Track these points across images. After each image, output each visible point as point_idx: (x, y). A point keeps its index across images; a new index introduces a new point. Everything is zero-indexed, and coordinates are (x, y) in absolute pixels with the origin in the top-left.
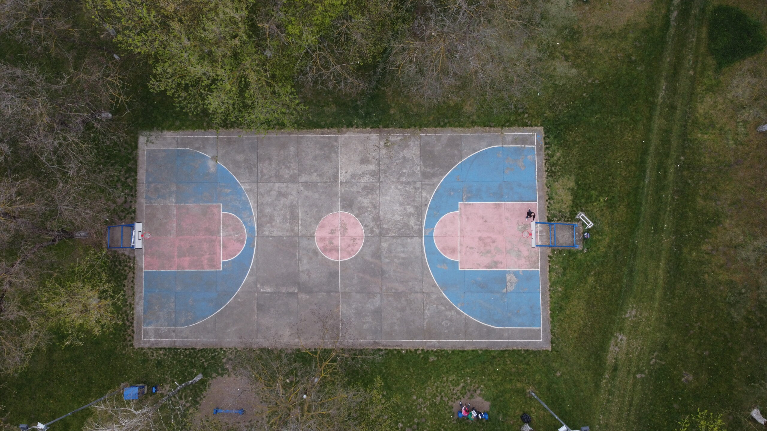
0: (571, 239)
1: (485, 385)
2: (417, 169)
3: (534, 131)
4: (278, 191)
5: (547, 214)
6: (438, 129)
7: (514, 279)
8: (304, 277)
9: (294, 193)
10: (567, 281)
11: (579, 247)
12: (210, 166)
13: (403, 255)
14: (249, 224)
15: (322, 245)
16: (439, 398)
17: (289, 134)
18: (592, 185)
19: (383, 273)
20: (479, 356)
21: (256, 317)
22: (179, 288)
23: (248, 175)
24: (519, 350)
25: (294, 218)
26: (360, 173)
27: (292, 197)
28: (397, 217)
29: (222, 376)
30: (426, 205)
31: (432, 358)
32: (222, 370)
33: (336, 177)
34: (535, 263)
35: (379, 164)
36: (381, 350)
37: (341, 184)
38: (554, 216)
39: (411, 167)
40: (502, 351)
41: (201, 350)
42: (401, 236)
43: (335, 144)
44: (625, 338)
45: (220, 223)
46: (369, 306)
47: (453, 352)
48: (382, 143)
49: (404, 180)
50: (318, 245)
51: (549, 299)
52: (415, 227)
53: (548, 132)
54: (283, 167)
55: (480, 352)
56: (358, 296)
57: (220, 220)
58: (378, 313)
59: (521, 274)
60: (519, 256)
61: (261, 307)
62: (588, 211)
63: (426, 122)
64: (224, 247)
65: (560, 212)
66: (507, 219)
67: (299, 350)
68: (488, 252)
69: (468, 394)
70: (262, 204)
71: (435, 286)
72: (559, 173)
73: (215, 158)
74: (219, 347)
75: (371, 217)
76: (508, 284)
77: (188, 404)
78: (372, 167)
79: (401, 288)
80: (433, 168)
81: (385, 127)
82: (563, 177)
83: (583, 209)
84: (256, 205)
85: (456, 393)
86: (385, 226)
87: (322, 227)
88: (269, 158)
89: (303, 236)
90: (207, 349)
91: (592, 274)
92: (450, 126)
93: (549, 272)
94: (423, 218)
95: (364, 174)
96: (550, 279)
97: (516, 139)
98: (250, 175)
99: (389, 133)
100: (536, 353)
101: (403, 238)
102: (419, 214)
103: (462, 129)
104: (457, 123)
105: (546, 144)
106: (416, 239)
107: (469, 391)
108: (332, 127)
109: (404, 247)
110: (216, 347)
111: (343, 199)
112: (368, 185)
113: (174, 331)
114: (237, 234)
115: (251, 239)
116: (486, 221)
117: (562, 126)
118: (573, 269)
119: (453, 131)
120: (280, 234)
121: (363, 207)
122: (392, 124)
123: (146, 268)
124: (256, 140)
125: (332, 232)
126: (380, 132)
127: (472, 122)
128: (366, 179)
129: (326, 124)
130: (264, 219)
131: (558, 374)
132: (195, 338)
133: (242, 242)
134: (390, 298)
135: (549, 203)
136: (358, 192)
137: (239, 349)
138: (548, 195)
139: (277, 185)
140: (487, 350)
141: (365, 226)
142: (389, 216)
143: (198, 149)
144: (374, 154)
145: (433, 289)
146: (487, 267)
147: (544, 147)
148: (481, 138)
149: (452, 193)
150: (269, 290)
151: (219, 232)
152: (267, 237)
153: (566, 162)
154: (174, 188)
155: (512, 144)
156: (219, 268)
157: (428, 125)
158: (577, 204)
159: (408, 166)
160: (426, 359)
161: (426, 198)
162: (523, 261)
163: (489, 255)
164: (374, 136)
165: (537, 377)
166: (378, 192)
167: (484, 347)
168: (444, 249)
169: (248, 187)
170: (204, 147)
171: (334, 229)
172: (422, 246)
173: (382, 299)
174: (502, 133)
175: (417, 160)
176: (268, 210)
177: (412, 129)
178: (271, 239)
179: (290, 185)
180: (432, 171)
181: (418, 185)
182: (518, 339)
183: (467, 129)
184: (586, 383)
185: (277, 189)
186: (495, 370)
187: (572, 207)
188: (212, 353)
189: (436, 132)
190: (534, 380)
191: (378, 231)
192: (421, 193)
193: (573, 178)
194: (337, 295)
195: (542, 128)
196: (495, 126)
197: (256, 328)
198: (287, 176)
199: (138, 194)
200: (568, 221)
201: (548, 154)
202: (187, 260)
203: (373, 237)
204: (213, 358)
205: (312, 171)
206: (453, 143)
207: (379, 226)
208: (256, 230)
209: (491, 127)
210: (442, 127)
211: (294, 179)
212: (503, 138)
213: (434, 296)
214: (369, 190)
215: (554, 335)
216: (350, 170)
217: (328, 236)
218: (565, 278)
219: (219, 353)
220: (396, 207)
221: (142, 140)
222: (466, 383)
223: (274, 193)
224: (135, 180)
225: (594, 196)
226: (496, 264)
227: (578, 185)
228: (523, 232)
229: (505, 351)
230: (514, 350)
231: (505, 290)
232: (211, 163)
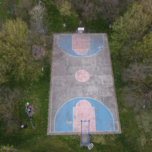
0: (84, 142)
1: (37, 115)
2: (103, 96)
3: (120, 130)
5: (92, 134)
6: (117, 101)
7: (70, 124)
8: (71, 68)
9: (94, 65)
10: (70, 141)
11: (81, 145)
13: (77, 92)
14: (85, 56)
15: (80, 72)
16: (34, 102)
17: (110, 64)
18: (103, 150)
19: (72, 87)
20: (46, 113)
22: (68, 42)
24: (47, 125)
25: (87, 65)
28: (88, 90)
29: (45, 50)
30: (93, 98)
31: (46, 100)
32: (47, 50)
33: (99, 75)
34: (76, 130)
35: (104, 85)
36: (50, 86)
37: (97, 76)
38: (92, 137)
39: (104, 94)
40: (47, 120)
41: (52, 46)
42: (83, 91)
43: (109, 74)
46: (62, 83)
47: (48, 105)
48: (110, 86)
49: (100, 92)
50: (80, 71)
51: (64, 135)
52: (86, 95)
53: (120, 135)
54: (101, 63)
55: (47, 113)
56: (65, 81)
57: (86, 49)
58: (60, 85)
59: (72, 126)
62: (94, 149)
63: (118, 98)
64: (78, 51)
65: (93, 139)
68: (79, 116)
69: (35, 110)
71: (68, 100)
72: (106, 139)
73: (102, 48)
75: (88, 83)
76: (69, 122)
78: (103, 84)
79: (67, 91)
80: (104, 100)
83: (95, 147)
84: (90, 57)
85: (35, 106)
86: (86, 87)
87: (85, 72)
88: (103, 60)
89: (82, 67)
91: (72, 150)
92: (118, 105)
93: (73, 135)
94: (89, 97)
95: (101, 82)
96: (70, 135)
97: (116, 124)
98: (98, 55)
99: (114, 88)
100: (46, 131)
102: (90, 96)
103: (118, 108)
105: (116, 134)
106: (82, 95)
107: (36, 110)
108: (113, 74)
109: (80, 92)
111: (93, 77)
112: (98, 83)
114: (82, 53)
115: (81, 56)
116: (89, 115)
117: (123, 140)
118: (74, 143)
119: (116, 106)
120: (82, 62)
121: (91, 82)
123: (73, 36)
124: (108, 57)
125: (83, 74)
126: (113, 86)
127: (120, 111)
128: (99, 82)
129: (114, 72)
130: (86, 59)
131: (39, 138)
132: (55, 45)
133: (80, 54)
134: (64, 88)
135: (96, 135)
136: (95, 80)
137: (52, 54)
138: (99, 135)
139: (96, 61)
140: (48, 115)
141: (85, 82)
142: (89, 88)
143: (104, 45)
144: (107, 84)
145: (67, 100)
147: (115, 133)
148: (115, 114)
150: (67, 60)
151: (82, 49)
152: (81, 59)
153: (110, 141)
154: (93, 40)
155: (115, 123)
156: (73, 49)
158: (96, 145)
160: (46, 98)
161: (95, 98)
162: (76, 126)
163: (78, 116)
164: (112, 84)
165: (38, 131)
166: (96, 85)
167: (49, 114)
168: (79, 103)
169: (95, 55)
172: (80, 97)
173: (64, 86)
174: (118, 120)
175: (106, 96)
176: (89, 59)
177: (116, 94)
179: (96, 64)
180: (103, 100)
182: (51, 125)
183: (118, 110)
186: (41, 118)
187: (95, 143)
188: (51, 48)
189: (116, 101)
191: (84, 85)
192: (96, 96)
193: (105, 144)
194: (66, 75)
195: (121, 133)
196: (120, 118)
198: (98, 63)
199: (91, 34)
200: (90, 141)
201: (112, 135)
202: (75, 43)
203: (82, 84)
205: (100, 69)
206: (113, 106)
207: (86, 85)
208: (83, 57)
210: (118, 103)
211: (98, 65)
212: (116, 121)
213: (65, 100)
214: (96, 83)
215: (52, 136)
216: (101, 78)
217: (82, 73)
218: (71, 140)
219: (51, 50)
220: (92, 90)
221: (105, 34)
222: (38, 109)
223: (93, 61)
224: (95, 33)
226: (75, 118)
227: (102, 146)
228: (86, 127)
229: (47, 121)
230: (47, 123)
231: (67, 121)
232: (100, 47)
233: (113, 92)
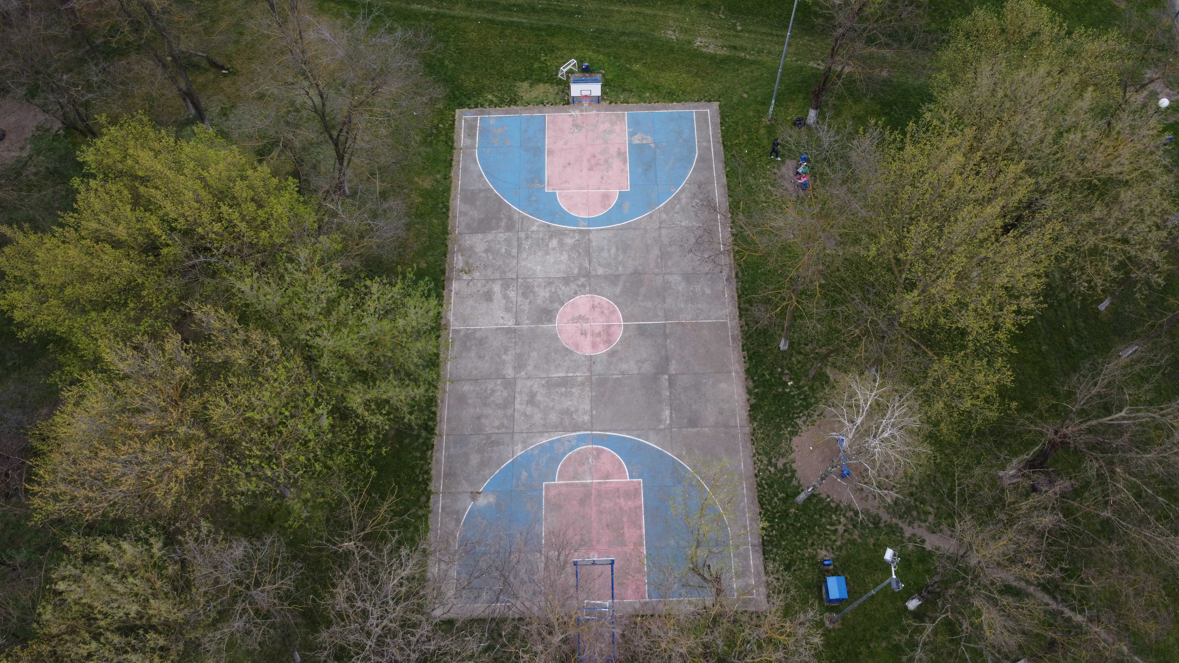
0: (592, 83)
2: (502, 236)
3: (460, 118)
4: (527, 404)
5: (561, 105)
6: (450, 214)
7: (638, 136)
8: (647, 368)
9: (529, 383)
10: (638, 88)
11: (599, 77)
12: (486, 502)
13: (613, 251)
14: (574, 442)
15: (602, 346)
17: (444, 392)
18: (528, 67)
19: (636, 273)
20: (732, 170)
21: (706, 429)
22: (672, 542)
23: (501, 447)
24: (722, 131)
25: (564, 382)
26: (504, 301)
27: (536, 386)
28: (564, 257)
29: (795, 471)
30: (549, 226)
31: (741, 218)
32: (787, 472)
33: (508, 331)
34: (618, 116)
35: (494, 280)
36: (737, 273)
37: (519, 324)
38: (563, 99)
39: (499, 243)
40: (724, 148)
41: (762, 505)
42: (588, 252)
43: (462, 333)
44: (699, 39)
45: (572, 484)
46: (681, 287)
47: (730, 196)
48: (465, 277)
49: (514, 251)
50: (603, 350)
51: (660, 104)
52: (577, 238)
53: (462, 105)
54: (492, 399)
55: (728, 169)
56: (669, 301)
57: (567, 485)
58: (688, 278)
59: (631, 130)
60: (610, 132)
61: (693, 423)
62: (558, 67)
63: (441, 228)
64: (607, 477)
65: (557, 94)
66: (566, 143)
67: (747, 371)
68: (606, 161)
69: (779, 180)
70: (544, 425)
71: (651, 216)
72: (513, 95)
73: (475, 495)
74: (755, 479)
75: (563, 288)
76: (644, 142)
77: (842, 519)
78: (497, 288)
79: (656, 251)
80: (501, 219)
81: (444, 274)
82: (517, 92)
83: (553, 72)
84: (546, 434)
86: (576, 271)
87: (577, 346)
88: (479, 418)
89: (590, 370)
90: (758, 496)
91: (629, 66)
92: (448, 202)
93: (628, 103)
94: (566, 229)
95: (505, 297)
96: (637, 103)
97: (469, 135)
98: (503, 444)
99: (452, 270)
100: (723, 116)
101: (591, 250)
102: (561, 233)
103: (453, 189)
104: (445, 195)
105: (476, 107)
106: (592, 236)
107: (775, 180)
108: (440, 336)
109: (603, 249)
110: (755, 483)
111: (540, 320)
112: (520, 292)
113: (737, 547)
114: (588, 459)
115: (595, 440)
116: (569, 164)
117: (457, 93)
118: (624, 82)
119: (455, 198)
120: (587, 401)
121: (550, 297)
122: (440, 265)
123: (643, 597)
124: (451, 437)
125: (584, 333)
126: (450, 280)
127: (445, 179)
128: (512, 294)
129: (434, 345)
130: (567, 422)
131: (745, 96)
132: (744, 515)
133: (600, 452)
134: (670, 264)
135: (548, 103)
136: (530, 303)
137: (754, 451)
138: (537, 105)
139: (517, 406)
140: (725, 162)
141: (576, 294)
142: (563, 267)
143: (458, 521)
144: (479, 285)
145: (654, 217)
146: (625, 163)
147: (480, 109)
148: (465, 170)
149: (534, 199)
150: (667, 413)
151: (584, 485)
152: (592, 417)
153: (499, 90)
155: (475, 139)
156: (639, 483)
157: (445, 225)
158: (549, 79)
159: (498, 246)
161: (539, 226)
162: (617, 128)
163: (610, 160)
164: (455, 286)
165: (751, 114)
166: (530, 280)
167: (721, 166)
168: (604, 207)
169: (520, 445)
170: (457, 512)
171: (579, 332)
172: (601, 230)
173: (671, 273)
174: (461, 149)
175: (490, 236)
176: (553, 417)
177: (449, 243)
178: (594, 412)
179: (518, 389)
180: (505, 220)
181: (522, 235)
182: (708, 133)
183: (453, 184)
184: (752, 72)
185: (524, 406)
186: (748, 154)
187: (552, 83)
188: (764, 489)
189: (455, 217)
190: (755, 117)
191: (582, 280)
192: (532, 232)
193: (518, 84)
194: (668, 326)
195: (457, 111)
196: (452, 156)
197: (722, 429)
198: (505, 394)
199: (526, 614)
200: (569, 87)
201: (489, 106)
202: (630, 534)
203: (590, 284)
204: (770, 486)
205: (499, 360)
206: (470, 198)
207: (576, 278)
208: (582, 433)
209: (452, 160)
210: (448, 210)
211: (510, 384)
212: (467, 147)
213: (664, 216)
214: (527, 291)
215: (701, 99)
216: (500, 313)
217: (589, 338)
218: (635, 90)
219: (763, 479)
220: (551, 259)
221: (439, 613)
222: (767, 182)
223: (529, 410)
224: (504, 621)
225: (540, 65)
226: (620, 154)
227: (527, 79)
228: (582, 127)
229: (724, 145)
230: (723, 137)
231: (653, 145)
232: (482, 501)
233: (459, 250)
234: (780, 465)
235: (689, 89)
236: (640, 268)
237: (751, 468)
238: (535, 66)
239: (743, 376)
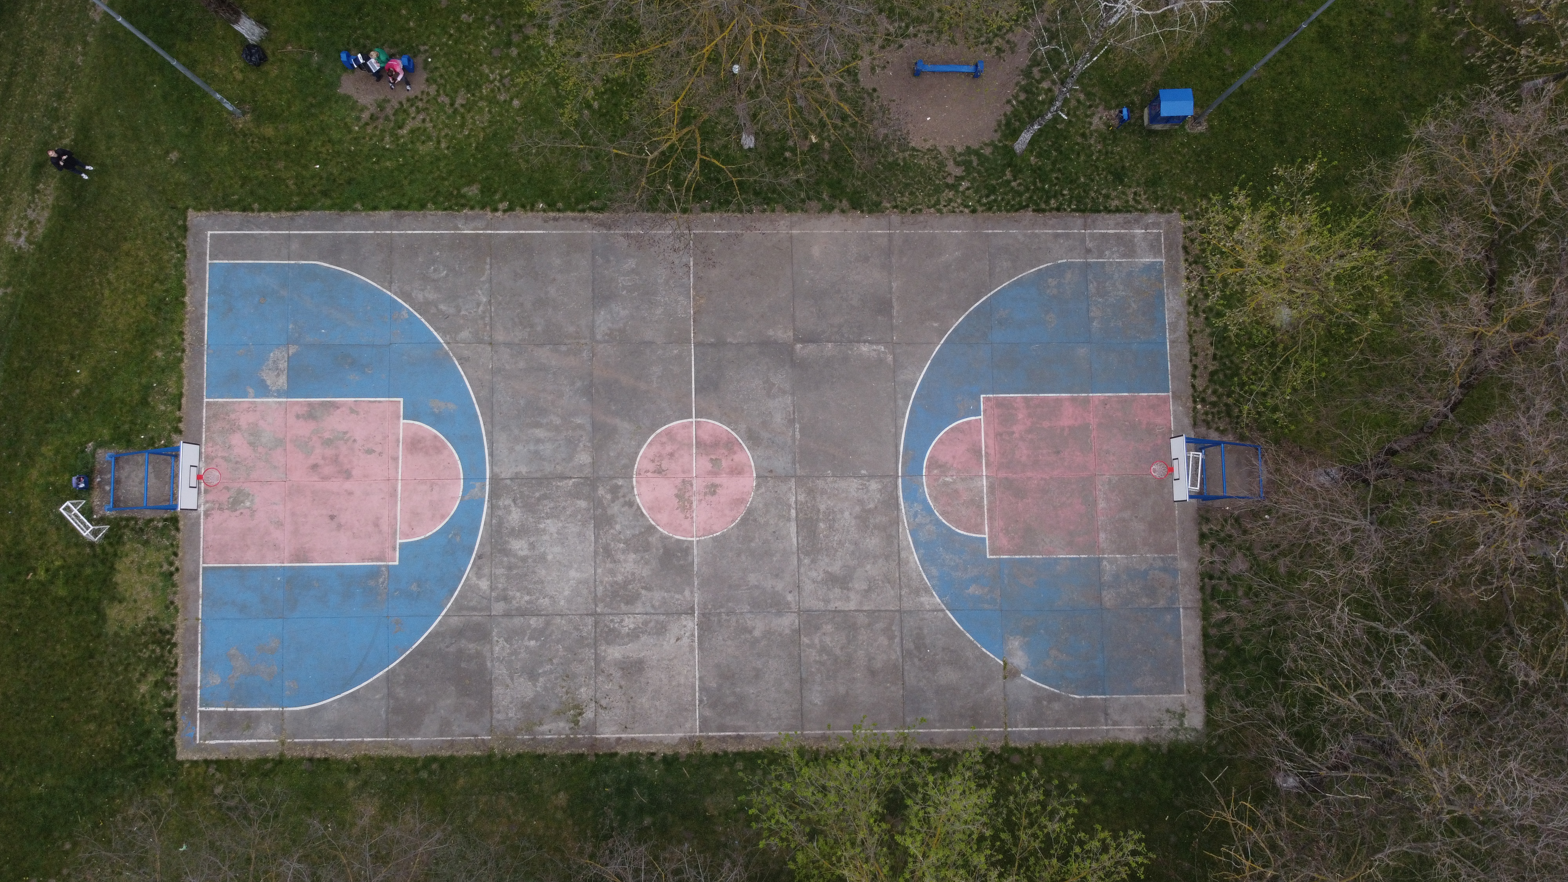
0: (123, 474)
1: (350, 131)
2: (499, 647)
3: (201, 748)
4: (848, 589)
5: (180, 536)
6: (445, 753)
7: (269, 378)
8: (781, 378)
9: (808, 587)
10: (139, 374)
11: (104, 456)
12: (1020, 653)
13: (540, 433)
14: (917, 507)
15: (738, 457)
16: (459, 101)
17: (825, 738)
18: (65, 609)
19: (588, 392)
20: (361, 197)
21: (894, 285)
22: (1082, 351)
23: (926, 631)
24: (265, 210)
25: (808, 524)
26: (644, 638)
27: (814, 574)
28: (551, 526)
29: (968, 148)
30: (479, 557)
31: (473, 191)
32: (971, 162)
33: (705, 627)
34: (214, 417)
35: (598, 659)
36: (592, 209)
37: (692, 609)
38: (162, 532)
39: (515, 653)
40: (306, 209)
41: (1021, 207)
42: (543, 480)
43: (708, 713)
44: (9, 239)
45: (988, 510)
46: (621, 311)
47: (423, 207)
48: (589, 714)
49: (533, 621)
50: (747, 456)
51: (186, 330)
52: (508, 502)
53: (165, 748)
54: (838, 652)
55: (358, 206)
56: (648, 335)
57: (990, 518)
58: (602, 296)
59: (251, 390)
60: (254, 433)
61: (883, 306)
62: (76, 545)
63: (476, 771)
64: (977, 452)
65: (146, 543)
66: (280, 524)
67: (789, 209)
68: (328, 443)
69: (389, 111)
70: (887, 558)
71: (462, 360)
72: (143, 639)
73: (1009, 673)
74: (979, 215)
75: (618, 527)
76: (283, 365)
77: (1045, 85)
78: (614, 653)
79: (544, 354)
80: (460, 651)
81: (581, 756)
82: (133, 631)
83: (88, 550)
84: (903, 555)
85: (418, 111)
86: (582, 504)
87: (739, 501)
88: (873, 673)
89: (786, 478)
90: (1008, 211)
91: (78, 391)
92: (415, 761)
93: (181, 395)
94: (488, 523)
95: (634, 635)
96: (181, 377)
97: (248, 727)
98: (921, 629)
99: (572, 742)
100: (223, 204)
101: (539, 475)
102: (498, 534)
103: (384, 753)
104: (397, 767)
105: (173, 716)
106: (506, 472)
107: (387, 118)
108: (715, 755)
109: (536, 452)
110: (986, 214)
111: (685, 570)
112: (624, 608)
113: (1089, 251)
114: (946, 484)
115: (913, 471)
116: (332, 517)
117: (129, 761)
118: (122, 401)
119: (408, 746)
120: (842, 484)
121: (636, 551)
122: (563, 764)
123: (1165, 401)
124: (908, 720)
125: (712, 489)
126: (593, 743)
127: (357, 770)
128: (629, 623)
129: (731, 764)
130: (881, 519)
131: (174, 156)
132: (1037, 236)
133: (933, 464)
134: (572, 329)
135: (171, 564)
136: (648, 588)
137: (932, 210)
138: (174, 585)
139: (852, 606)
140: (343, 209)
141: (631, 504)
142: (573, 528)
143: (1053, 698)
144: (608, 687)
145: (466, 353)
146: (335, 406)
147: (178, 708)
148: (338, 729)
149: (414, 588)
150: (865, 348)
151: (991, 489)
152: (871, 477)
153: (126, 669)
154: (1108, 597)
155: (258, 715)
156: (987, 400)
157: (471, 763)
158: (103, 562)
159: (523, 655)
160: (487, 190)
161: (479, 576)
162: (245, 420)
163: (327, 435)
164: (608, 733)
165: (224, 149)
166: (600, 590)
167: (349, 218)
168: (439, 449)
169: (922, 599)
170: (1038, 700)
171: (709, 497)
172: (491, 455)
173: (592, 328)
174: (283, 743)
175: (500, 671)
176: (873, 542)
177: (511, 752)
178: (863, 472)
179: (821, 605)
180: (463, 643)
181: (499, 608)
182: (266, 237)
183: (372, 753)
184: (110, 137)
185: (852, 595)
186: (324, 164)
187: (115, 555)
188: (995, 200)
189: (452, 744)
190: (232, 142)
191: (601, 491)
192: (492, 588)
193: (111, 628)
194: (701, 338)
195: (180, 757)
196: (300, 760)
197: (894, 260)
198: (828, 628)
199: (1195, 580)
200: (128, 519)
201: (169, 689)
202: (1068, 418)
203: (611, 478)
204: (992, 190)
205: (764, 643)
206: (407, 716)
207: (598, 503)
208: (901, 494)
209: (311, 760)
210: (434, 759)
211: (811, 620)
212: (280, 730)
213: (465, 334)
214: (623, 594)
215: (178, 245)
216: (668, 644)
217: (722, 480)
218: (144, 381)
219: (979, 201)
220: (554, 552)
221: (1196, 720)
222: (392, 134)
223: (860, 585)
224: (1206, 615)
225: (60, 582)
226: (311, 414)
227: (98, 610)
228: (240, 492)
229: (300, 208)
230: (277, 209)
231: (293, 350)
232: (1019, 660)
233: (529, 731)
234: (958, 171)
235: (150, 268)
236: (579, 384)
237: (961, 219)
238: (62, 592)
239: (798, 216)
